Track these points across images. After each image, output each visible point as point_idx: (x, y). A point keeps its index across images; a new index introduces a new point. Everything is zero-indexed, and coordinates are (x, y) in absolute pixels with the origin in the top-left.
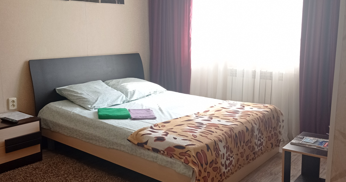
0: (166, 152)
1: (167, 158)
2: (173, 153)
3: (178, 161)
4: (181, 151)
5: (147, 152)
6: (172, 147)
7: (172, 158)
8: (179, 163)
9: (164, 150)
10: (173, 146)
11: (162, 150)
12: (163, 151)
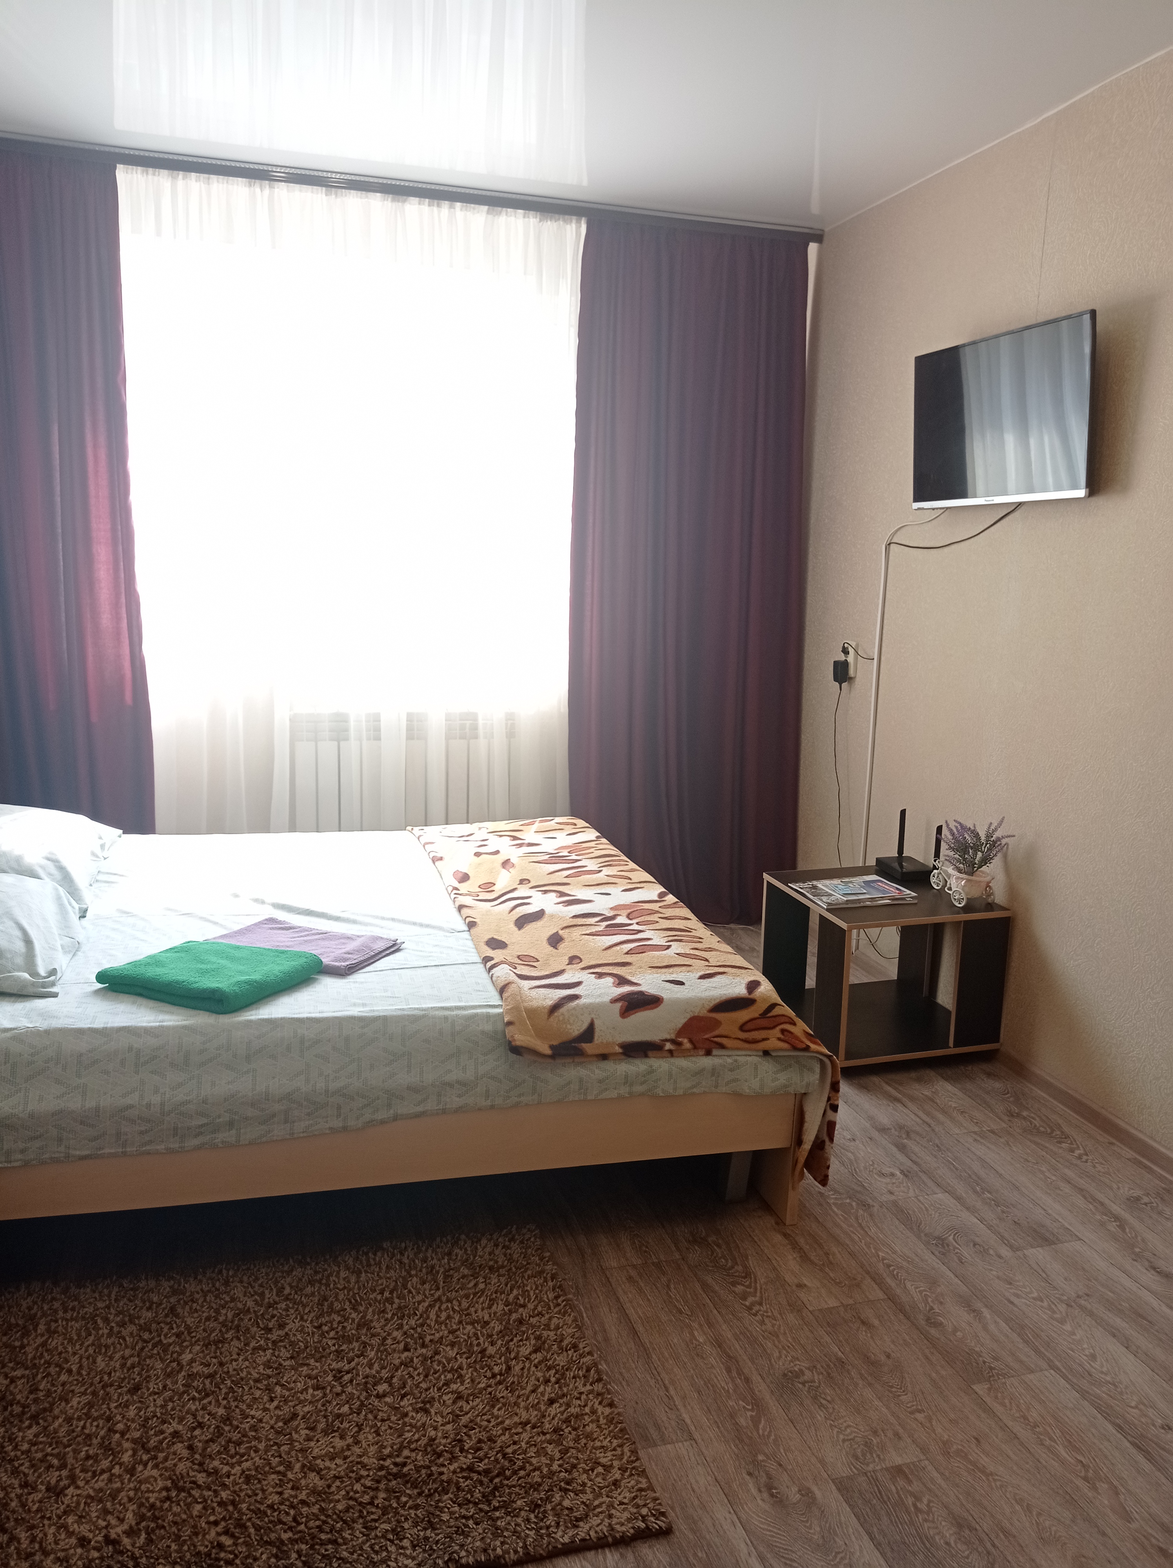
0: (686, 1041)
1: (694, 1059)
2: (716, 1033)
3: (744, 1053)
4: (744, 1015)
5: (597, 1071)
6: (704, 1013)
7: (715, 1052)
8: (749, 1058)
9: (673, 1036)
10: (708, 1007)
11: (667, 1040)
12: (673, 1041)
